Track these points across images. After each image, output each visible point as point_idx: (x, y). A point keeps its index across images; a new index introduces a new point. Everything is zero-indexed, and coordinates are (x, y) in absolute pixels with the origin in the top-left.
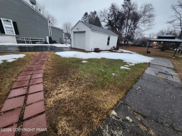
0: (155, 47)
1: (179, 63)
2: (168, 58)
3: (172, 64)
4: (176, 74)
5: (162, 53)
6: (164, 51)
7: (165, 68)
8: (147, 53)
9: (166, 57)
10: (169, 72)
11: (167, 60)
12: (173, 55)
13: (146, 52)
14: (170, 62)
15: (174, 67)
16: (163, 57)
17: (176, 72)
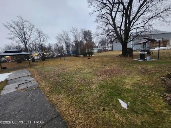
0: (11, 61)
1: (34, 69)
2: (26, 68)
3: (29, 72)
4: (33, 78)
5: (20, 65)
6: (21, 62)
7: (24, 78)
8: (3, 70)
9: (24, 68)
10: (28, 80)
11: (25, 70)
12: (29, 64)
13: (1, 69)
14: (28, 71)
15: (31, 74)
16: (21, 68)
17: (33, 77)
